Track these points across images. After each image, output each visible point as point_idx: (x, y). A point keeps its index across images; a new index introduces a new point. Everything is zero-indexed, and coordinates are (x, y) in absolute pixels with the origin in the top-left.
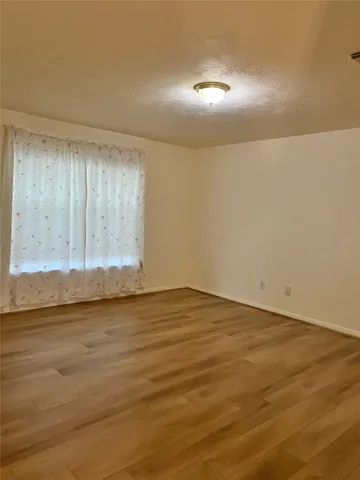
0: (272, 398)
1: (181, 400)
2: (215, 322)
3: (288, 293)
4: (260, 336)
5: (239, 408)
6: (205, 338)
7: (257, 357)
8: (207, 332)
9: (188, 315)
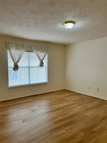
0: (95, 129)
1: (63, 131)
2: (75, 101)
3: (98, 90)
4: (89, 106)
5: (84, 134)
6: (71, 107)
7: (89, 114)
8: (72, 105)
9: (65, 99)
